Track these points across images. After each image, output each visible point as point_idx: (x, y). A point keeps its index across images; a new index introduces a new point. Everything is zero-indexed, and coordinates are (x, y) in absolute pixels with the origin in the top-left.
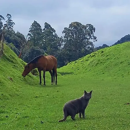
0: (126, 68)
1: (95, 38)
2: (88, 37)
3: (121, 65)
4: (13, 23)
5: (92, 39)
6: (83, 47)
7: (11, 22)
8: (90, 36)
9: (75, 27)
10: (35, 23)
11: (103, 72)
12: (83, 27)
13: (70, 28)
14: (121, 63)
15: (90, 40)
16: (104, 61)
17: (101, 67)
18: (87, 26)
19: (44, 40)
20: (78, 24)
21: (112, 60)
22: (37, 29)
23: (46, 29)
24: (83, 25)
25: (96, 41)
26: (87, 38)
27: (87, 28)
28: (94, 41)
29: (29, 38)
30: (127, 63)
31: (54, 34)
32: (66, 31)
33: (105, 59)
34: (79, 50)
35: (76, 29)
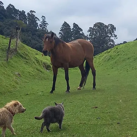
0: (131, 64)
1: (116, 36)
2: (110, 35)
3: (128, 61)
4: (47, 23)
5: (113, 37)
6: (106, 44)
7: (45, 22)
8: (112, 34)
9: (99, 27)
10: (65, 23)
11: (112, 67)
12: (105, 27)
13: (94, 28)
14: (128, 59)
15: (112, 38)
16: (115, 57)
17: (112, 62)
18: (109, 26)
19: (73, 38)
20: (101, 24)
21: (121, 56)
22: (67, 29)
23: (74, 29)
24: (105, 25)
25: (117, 38)
26: (109, 37)
27: (109, 28)
28: (115, 39)
29: (60, 36)
30: (133, 59)
31: (81, 32)
32: (91, 30)
33: (116, 55)
34: (102, 47)
35: (100, 28)
